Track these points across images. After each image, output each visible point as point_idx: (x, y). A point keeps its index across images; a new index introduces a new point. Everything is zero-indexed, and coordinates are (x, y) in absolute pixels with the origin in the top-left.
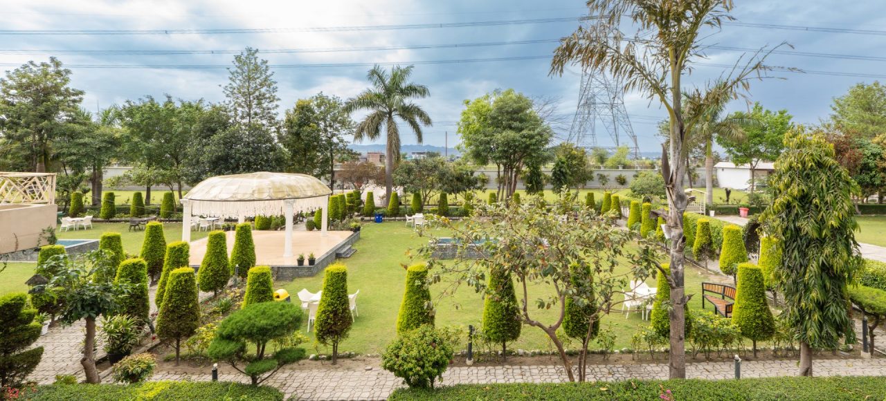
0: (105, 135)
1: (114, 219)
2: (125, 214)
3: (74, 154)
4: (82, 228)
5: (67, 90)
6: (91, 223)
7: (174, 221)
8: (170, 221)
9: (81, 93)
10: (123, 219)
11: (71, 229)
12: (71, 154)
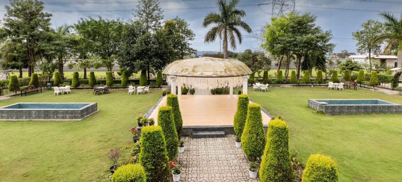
0: (67, 39)
1: (80, 87)
2: (86, 84)
3: (53, 50)
4: (65, 93)
5: (42, 13)
6: (70, 90)
7: (114, 88)
8: (112, 88)
9: (51, 15)
10: (85, 87)
11: (60, 94)
12: (51, 50)
